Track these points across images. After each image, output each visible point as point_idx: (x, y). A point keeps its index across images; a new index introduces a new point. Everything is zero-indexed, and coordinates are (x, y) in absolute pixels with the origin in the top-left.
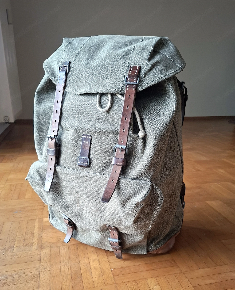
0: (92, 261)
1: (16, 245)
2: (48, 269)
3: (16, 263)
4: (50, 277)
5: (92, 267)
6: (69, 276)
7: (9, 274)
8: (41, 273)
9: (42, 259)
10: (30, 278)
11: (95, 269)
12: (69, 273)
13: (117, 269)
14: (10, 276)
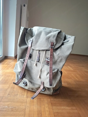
0: (46, 107)
1: (18, 94)
2: (29, 107)
3: (18, 102)
4: (30, 111)
5: (46, 110)
6: (37, 112)
7: (15, 106)
8: (26, 108)
9: (27, 102)
10: (22, 110)
11: (47, 111)
12: (37, 111)
13: (56, 113)
14: (15, 107)
